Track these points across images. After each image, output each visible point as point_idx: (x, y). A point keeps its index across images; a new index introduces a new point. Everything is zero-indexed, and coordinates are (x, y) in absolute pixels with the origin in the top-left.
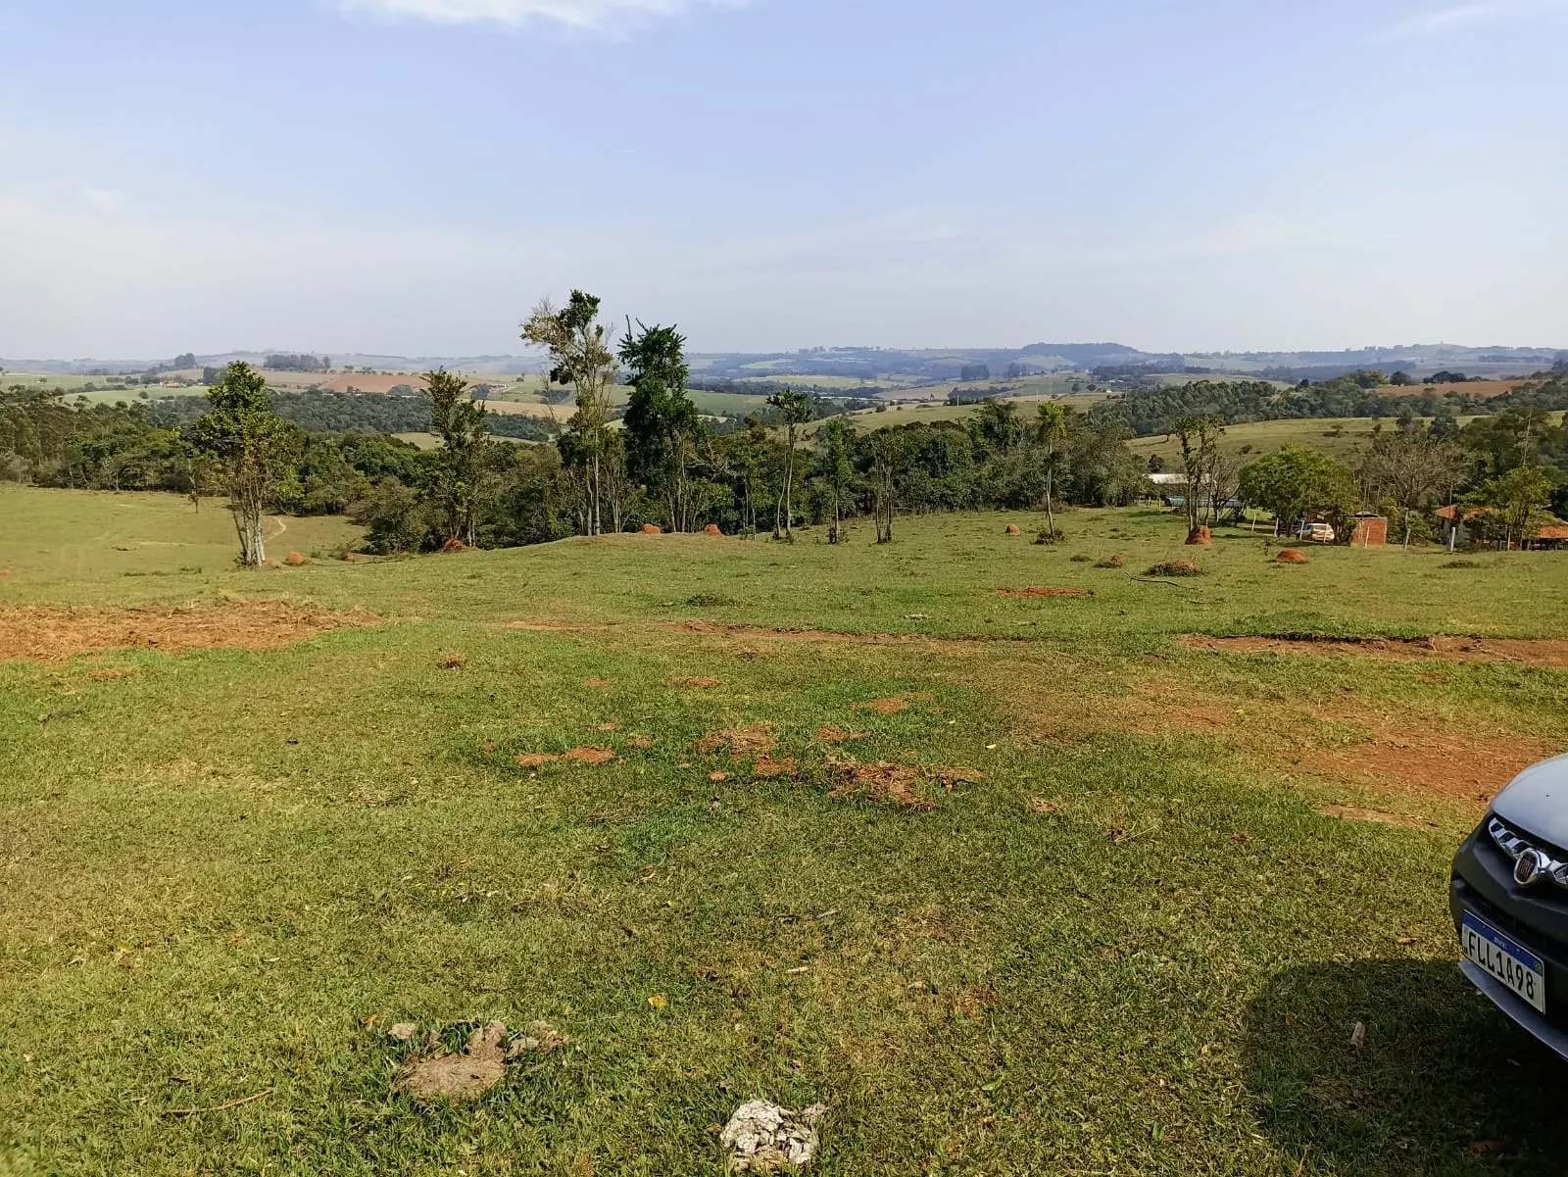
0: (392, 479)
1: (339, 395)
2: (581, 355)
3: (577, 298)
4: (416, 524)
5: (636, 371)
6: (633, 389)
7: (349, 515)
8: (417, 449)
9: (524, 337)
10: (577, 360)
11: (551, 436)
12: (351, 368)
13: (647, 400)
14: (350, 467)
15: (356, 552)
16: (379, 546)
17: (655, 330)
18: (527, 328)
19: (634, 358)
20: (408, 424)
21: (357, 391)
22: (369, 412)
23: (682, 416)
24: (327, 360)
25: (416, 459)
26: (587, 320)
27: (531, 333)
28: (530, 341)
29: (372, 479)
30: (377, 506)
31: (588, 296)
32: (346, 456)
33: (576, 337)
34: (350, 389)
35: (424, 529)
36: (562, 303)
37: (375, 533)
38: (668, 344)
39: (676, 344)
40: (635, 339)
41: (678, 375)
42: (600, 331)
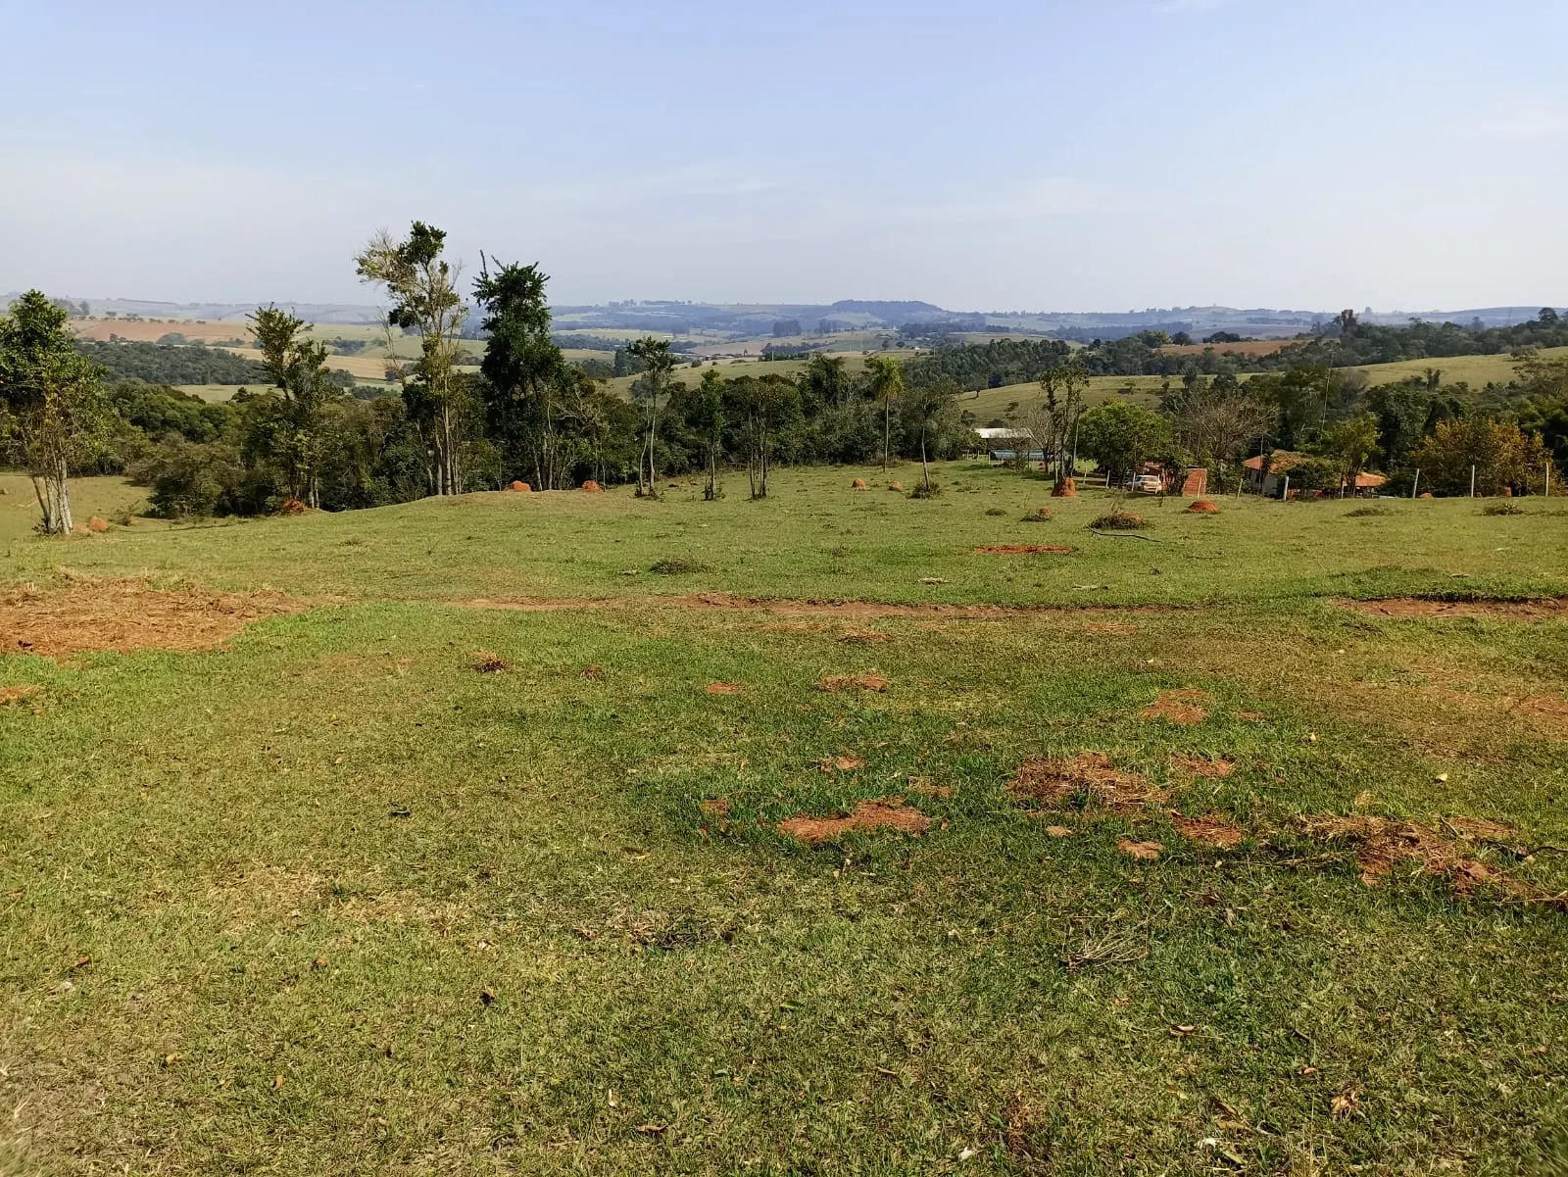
0: (174, 435)
1: (101, 344)
2: (424, 294)
3: (419, 231)
4: (208, 484)
5: (492, 315)
6: (490, 333)
7: (127, 475)
8: (202, 402)
9: (360, 272)
10: (419, 300)
11: (346, 389)
12: (114, 314)
13: (507, 346)
14: (126, 422)
15: (139, 515)
16: (166, 509)
17: (514, 269)
18: (362, 262)
19: (492, 300)
20: (183, 376)
21: (122, 340)
22: (136, 362)
23: (547, 363)
24: (84, 306)
25: (202, 413)
26: (431, 255)
27: (366, 268)
28: (366, 277)
29: (151, 435)
30: (162, 465)
31: (432, 229)
32: (121, 411)
33: (418, 275)
34: (113, 337)
35: (218, 489)
36: (403, 237)
37: (161, 494)
38: (529, 284)
39: (537, 284)
40: (492, 278)
41: (540, 318)
42: (444, 268)
